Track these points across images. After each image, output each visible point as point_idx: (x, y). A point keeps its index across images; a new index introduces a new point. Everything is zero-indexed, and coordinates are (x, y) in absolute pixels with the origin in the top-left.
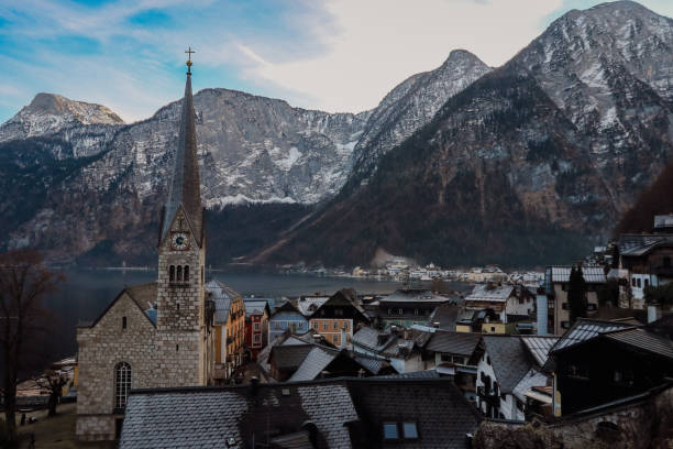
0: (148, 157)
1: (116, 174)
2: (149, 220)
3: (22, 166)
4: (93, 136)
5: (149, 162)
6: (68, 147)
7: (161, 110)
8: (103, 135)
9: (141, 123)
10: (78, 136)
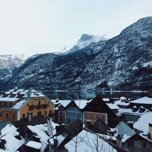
0: (119, 50)
1: (107, 58)
2: (120, 73)
3: (78, 58)
4: (100, 45)
5: (119, 51)
6: (92, 51)
7: (123, 31)
8: (103, 44)
9: (115, 37)
10: (95, 46)
